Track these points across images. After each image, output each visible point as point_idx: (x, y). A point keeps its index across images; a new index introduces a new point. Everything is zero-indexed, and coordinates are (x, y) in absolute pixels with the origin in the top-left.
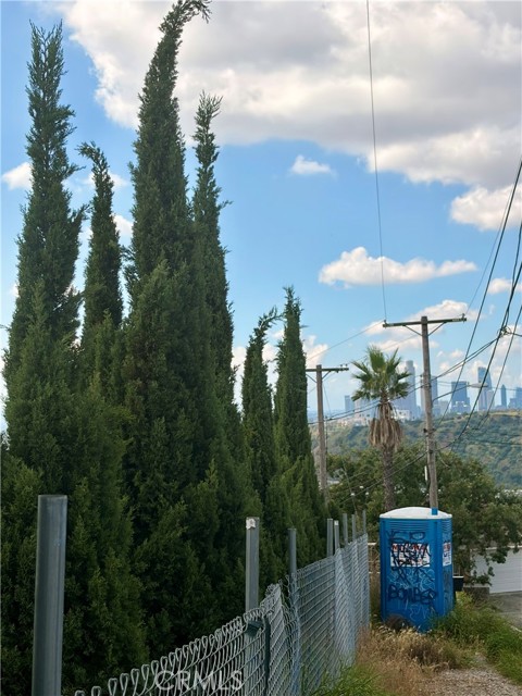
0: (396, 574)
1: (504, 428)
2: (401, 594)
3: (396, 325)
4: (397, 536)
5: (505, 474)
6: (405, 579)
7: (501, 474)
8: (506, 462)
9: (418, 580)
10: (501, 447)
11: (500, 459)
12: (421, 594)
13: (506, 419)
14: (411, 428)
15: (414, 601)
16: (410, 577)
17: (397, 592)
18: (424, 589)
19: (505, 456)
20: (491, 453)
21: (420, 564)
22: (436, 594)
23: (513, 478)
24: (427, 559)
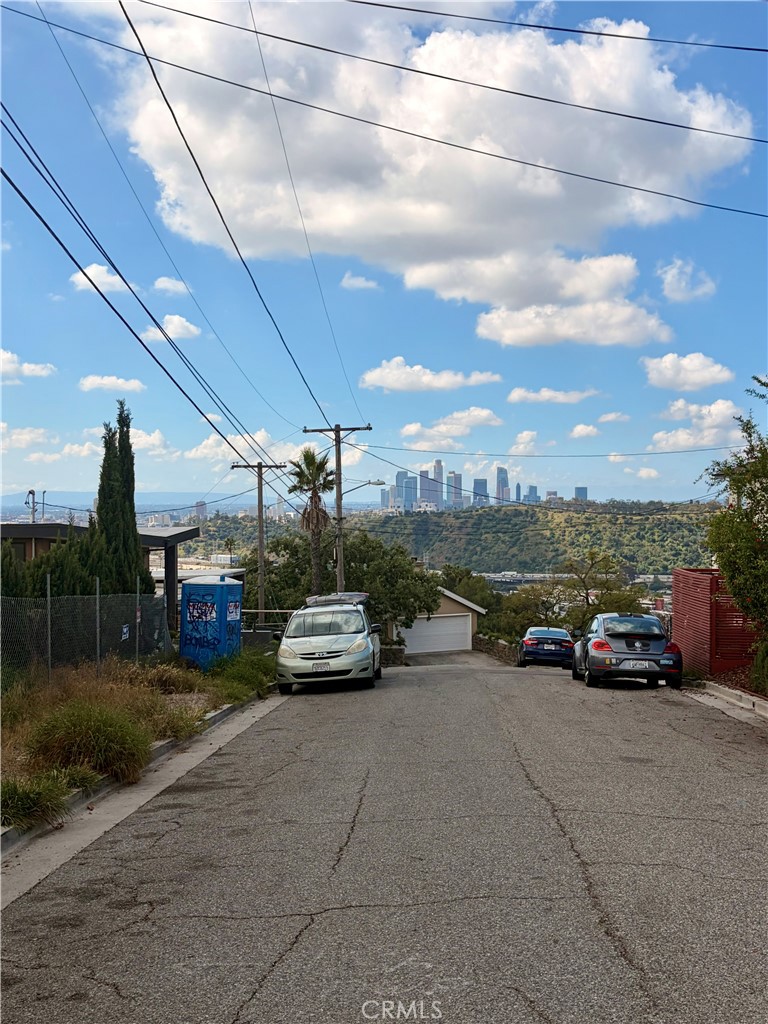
0: (190, 626)
1: (515, 520)
2: (193, 642)
3: (313, 431)
4: (193, 597)
5: (514, 560)
6: (197, 630)
7: (510, 560)
8: (514, 550)
9: (207, 631)
10: (511, 537)
11: (511, 547)
12: (208, 641)
13: (517, 513)
14: (435, 519)
15: (203, 646)
16: (201, 628)
17: (191, 640)
18: (210, 638)
19: (514, 545)
20: (503, 542)
21: (209, 618)
22: (219, 642)
23: (520, 563)
24: (214, 615)
